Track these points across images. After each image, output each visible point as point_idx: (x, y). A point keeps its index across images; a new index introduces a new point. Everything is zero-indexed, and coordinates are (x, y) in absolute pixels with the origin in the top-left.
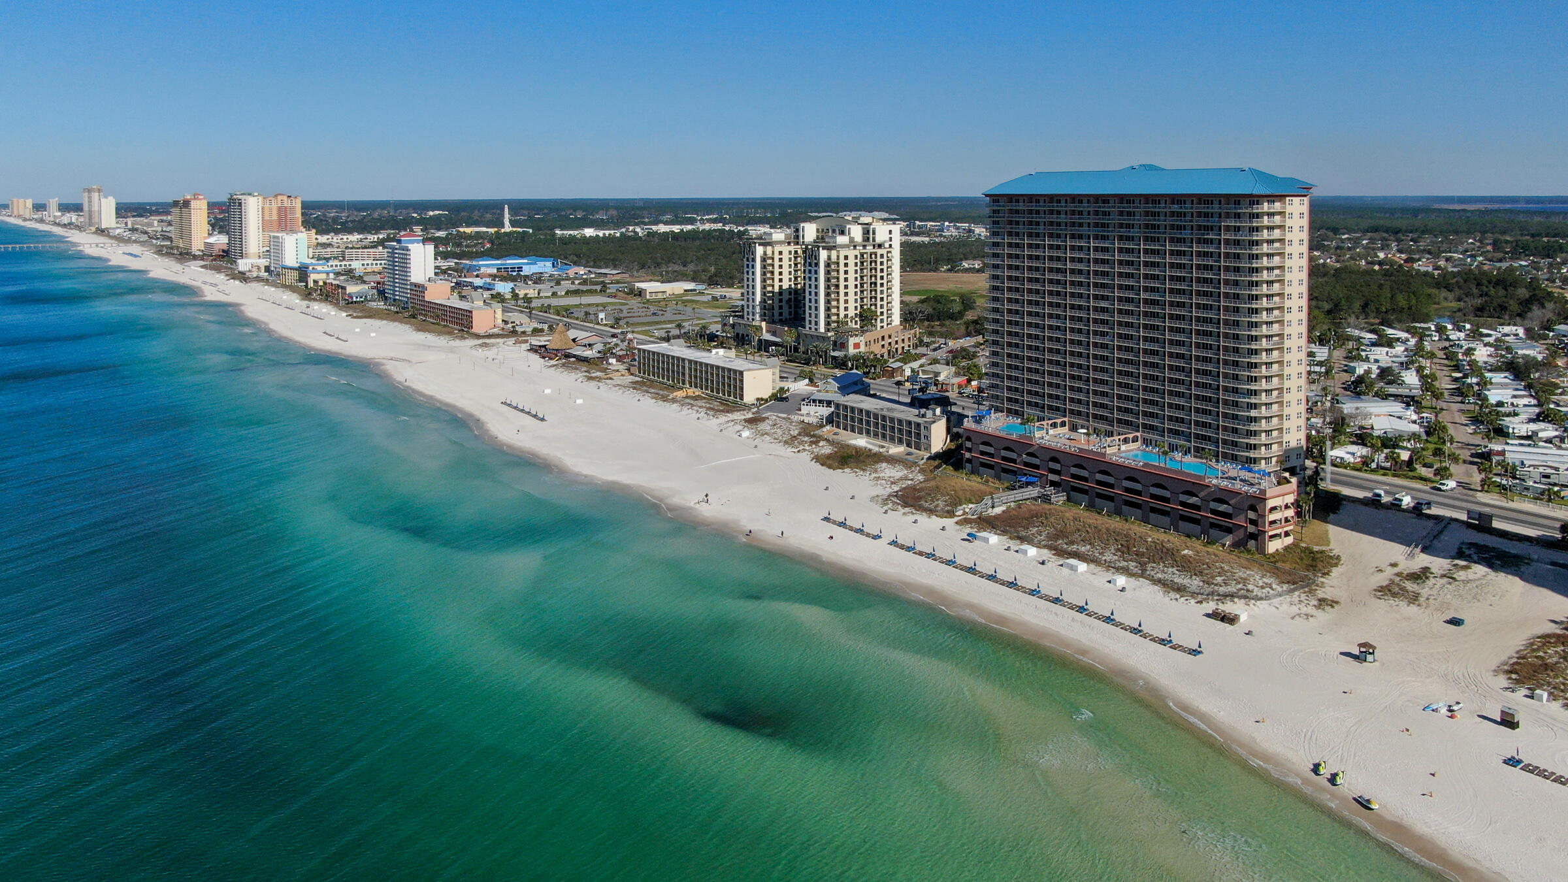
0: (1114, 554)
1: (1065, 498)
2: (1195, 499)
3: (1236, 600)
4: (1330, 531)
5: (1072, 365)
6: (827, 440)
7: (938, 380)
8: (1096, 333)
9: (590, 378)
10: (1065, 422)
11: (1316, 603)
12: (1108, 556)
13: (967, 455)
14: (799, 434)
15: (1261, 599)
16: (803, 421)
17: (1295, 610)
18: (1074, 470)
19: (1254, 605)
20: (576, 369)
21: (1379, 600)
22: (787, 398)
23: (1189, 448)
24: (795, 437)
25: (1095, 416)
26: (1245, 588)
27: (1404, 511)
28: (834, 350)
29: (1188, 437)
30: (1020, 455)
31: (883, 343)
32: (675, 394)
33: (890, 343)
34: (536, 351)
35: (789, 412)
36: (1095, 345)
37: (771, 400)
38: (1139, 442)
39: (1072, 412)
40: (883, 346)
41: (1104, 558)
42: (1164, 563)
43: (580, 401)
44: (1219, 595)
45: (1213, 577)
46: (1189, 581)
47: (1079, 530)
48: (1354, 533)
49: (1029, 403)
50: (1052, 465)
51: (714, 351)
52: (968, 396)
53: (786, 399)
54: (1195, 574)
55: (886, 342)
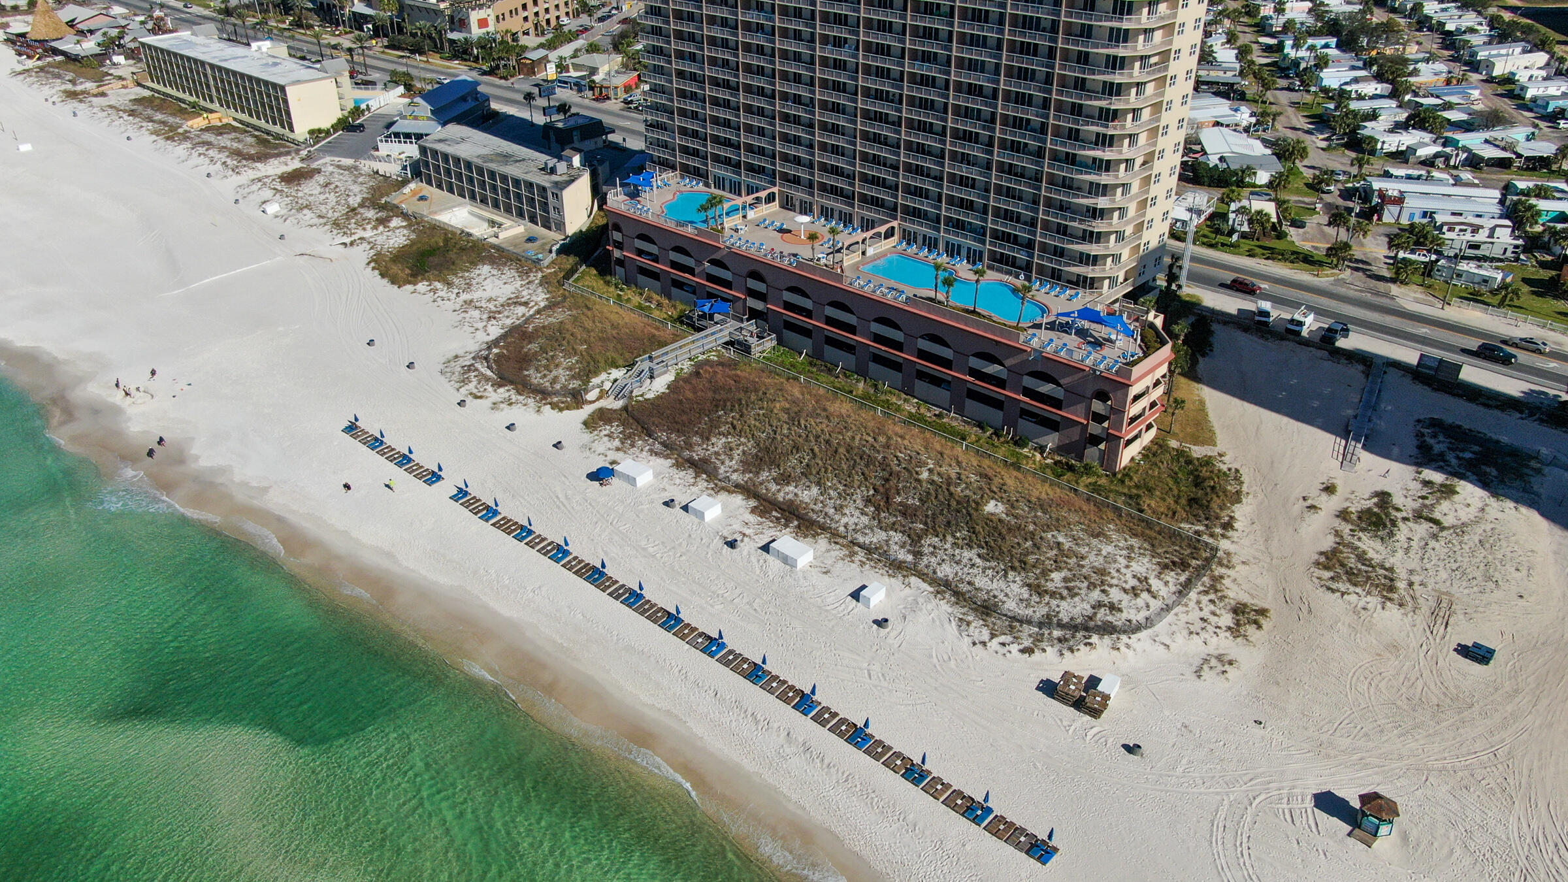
0: (863, 513)
1: (774, 343)
2: (997, 367)
3: (1095, 639)
4: (1209, 406)
5: (785, 97)
6: (405, 216)
7: (593, 81)
8: (825, 40)
9: (72, 95)
10: (774, 194)
11: (1227, 619)
12: (853, 517)
13: (617, 254)
14: (362, 205)
15: (1138, 628)
16: (377, 172)
17: (1196, 647)
18: (788, 297)
19: (1128, 646)
20: (58, 76)
21: (1329, 594)
22: (361, 125)
23: (981, 253)
24: (354, 210)
25: (823, 188)
26: (1106, 600)
27: (1306, 343)
28: (452, 30)
29: (980, 233)
30: (699, 262)
31: (526, 14)
32: (190, 123)
33: (537, 14)
34: (13, 43)
35: (357, 154)
36: (825, 62)
37: (335, 131)
38: (896, 238)
39: (785, 177)
40: (526, 19)
41: (844, 520)
42: (954, 536)
43: (25, 148)
44: (1061, 625)
45: (1045, 573)
46: (1002, 584)
47: (798, 449)
48: (1246, 404)
49: (717, 159)
50: (752, 284)
51: (254, 45)
52: (636, 108)
53: (360, 128)
54: (1013, 568)
55: (530, 13)
